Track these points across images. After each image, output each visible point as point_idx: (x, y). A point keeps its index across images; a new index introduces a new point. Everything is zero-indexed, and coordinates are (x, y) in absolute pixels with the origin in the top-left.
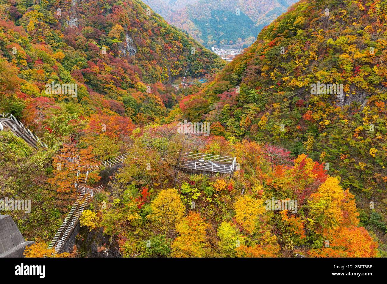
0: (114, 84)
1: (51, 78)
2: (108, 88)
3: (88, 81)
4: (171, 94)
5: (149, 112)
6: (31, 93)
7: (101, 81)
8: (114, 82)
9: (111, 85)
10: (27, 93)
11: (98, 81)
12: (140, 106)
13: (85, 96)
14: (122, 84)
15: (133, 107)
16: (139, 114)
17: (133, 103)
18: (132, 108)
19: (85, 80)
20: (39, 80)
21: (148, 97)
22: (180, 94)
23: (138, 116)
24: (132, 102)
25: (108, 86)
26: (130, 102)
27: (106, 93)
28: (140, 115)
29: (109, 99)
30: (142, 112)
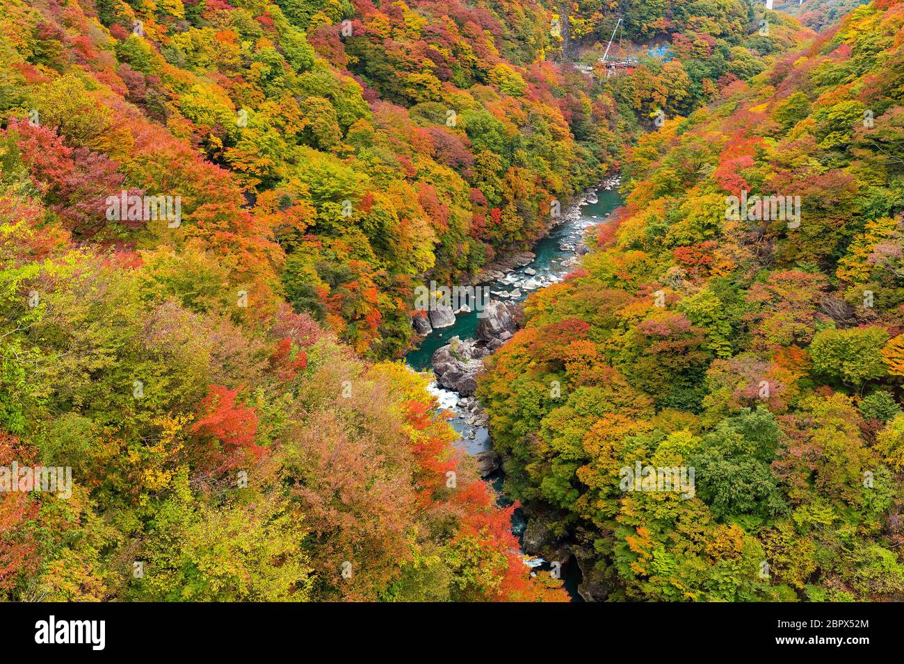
0: (435, 72)
1: (257, 59)
2: (418, 84)
3: (356, 60)
4: (578, 96)
5: (538, 160)
6: (212, 120)
7: (394, 63)
8: (433, 65)
9: (426, 76)
10: (200, 119)
11: (387, 61)
12: (515, 144)
13: (360, 116)
14: (454, 68)
15: (497, 148)
16: (512, 170)
17: (497, 134)
18: (493, 151)
19: (348, 58)
20: (223, 67)
21: (533, 112)
22: (599, 96)
23: (511, 176)
24: (493, 132)
25: (415, 77)
26: (486, 131)
27: (413, 102)
28: (516, 172)
29: (425, 121)
30: (521, 164)
